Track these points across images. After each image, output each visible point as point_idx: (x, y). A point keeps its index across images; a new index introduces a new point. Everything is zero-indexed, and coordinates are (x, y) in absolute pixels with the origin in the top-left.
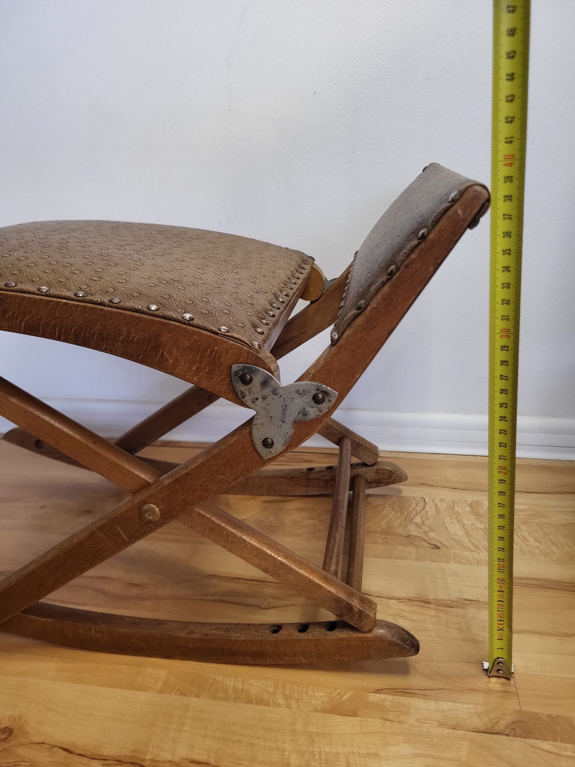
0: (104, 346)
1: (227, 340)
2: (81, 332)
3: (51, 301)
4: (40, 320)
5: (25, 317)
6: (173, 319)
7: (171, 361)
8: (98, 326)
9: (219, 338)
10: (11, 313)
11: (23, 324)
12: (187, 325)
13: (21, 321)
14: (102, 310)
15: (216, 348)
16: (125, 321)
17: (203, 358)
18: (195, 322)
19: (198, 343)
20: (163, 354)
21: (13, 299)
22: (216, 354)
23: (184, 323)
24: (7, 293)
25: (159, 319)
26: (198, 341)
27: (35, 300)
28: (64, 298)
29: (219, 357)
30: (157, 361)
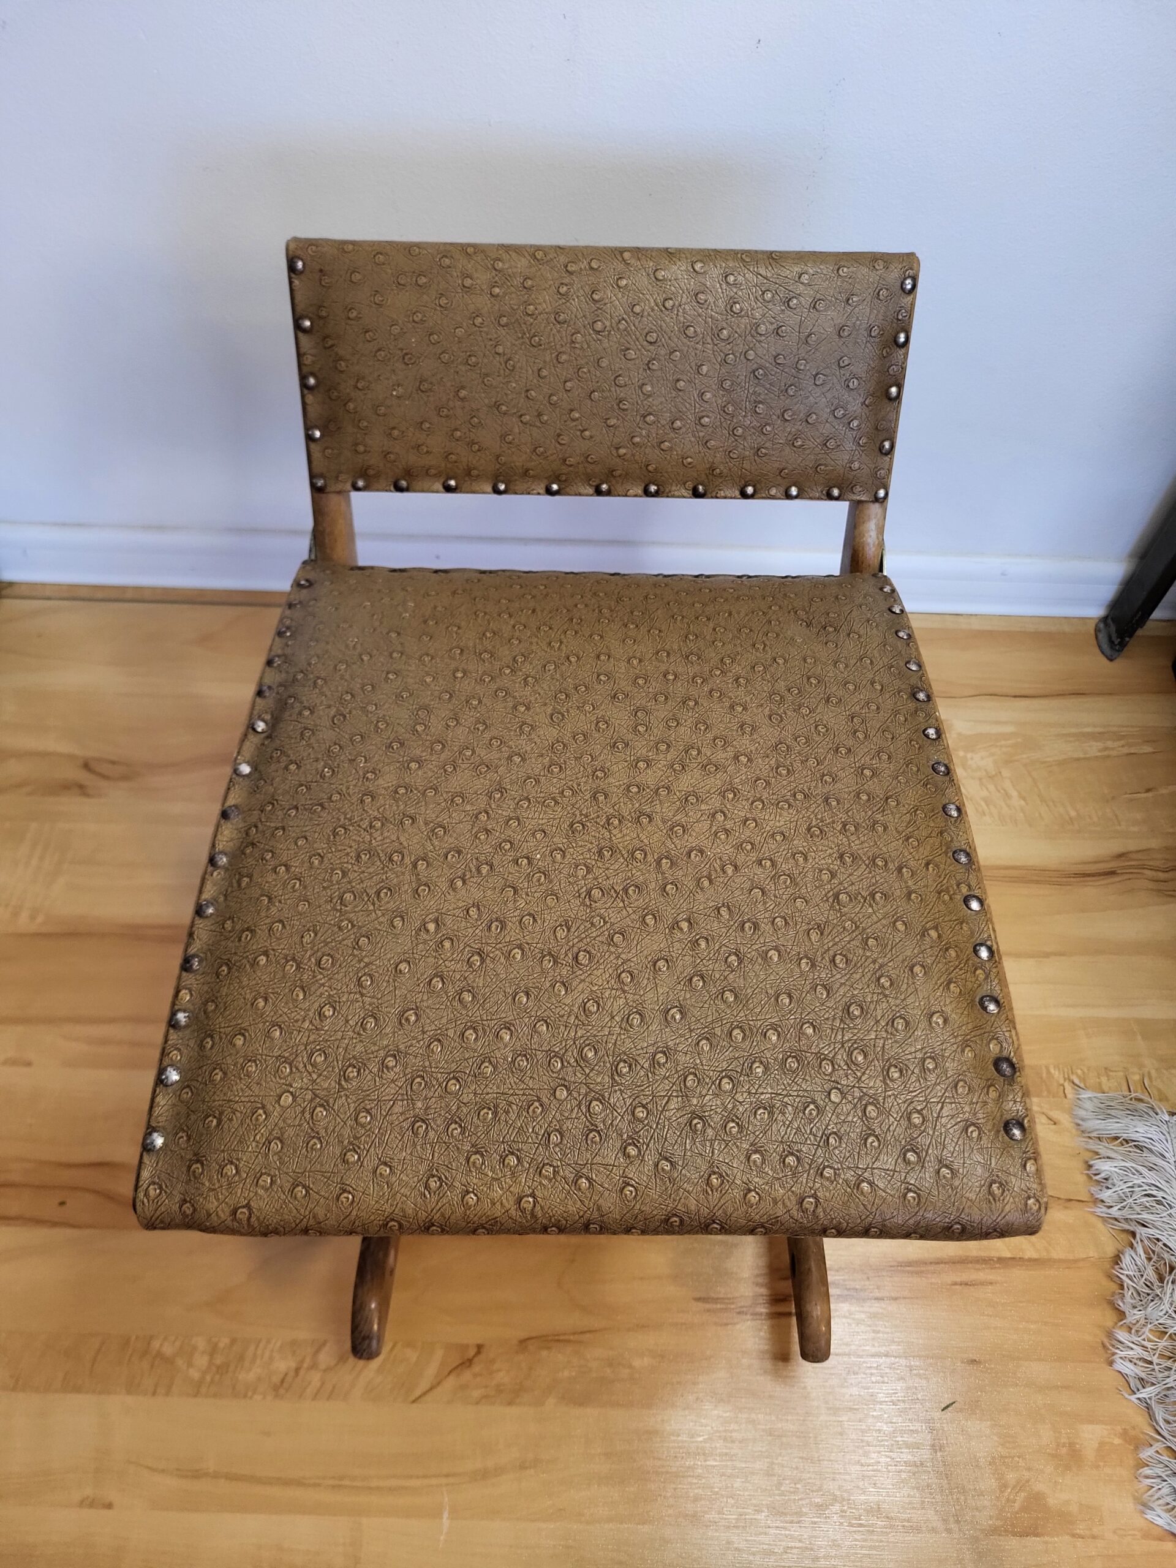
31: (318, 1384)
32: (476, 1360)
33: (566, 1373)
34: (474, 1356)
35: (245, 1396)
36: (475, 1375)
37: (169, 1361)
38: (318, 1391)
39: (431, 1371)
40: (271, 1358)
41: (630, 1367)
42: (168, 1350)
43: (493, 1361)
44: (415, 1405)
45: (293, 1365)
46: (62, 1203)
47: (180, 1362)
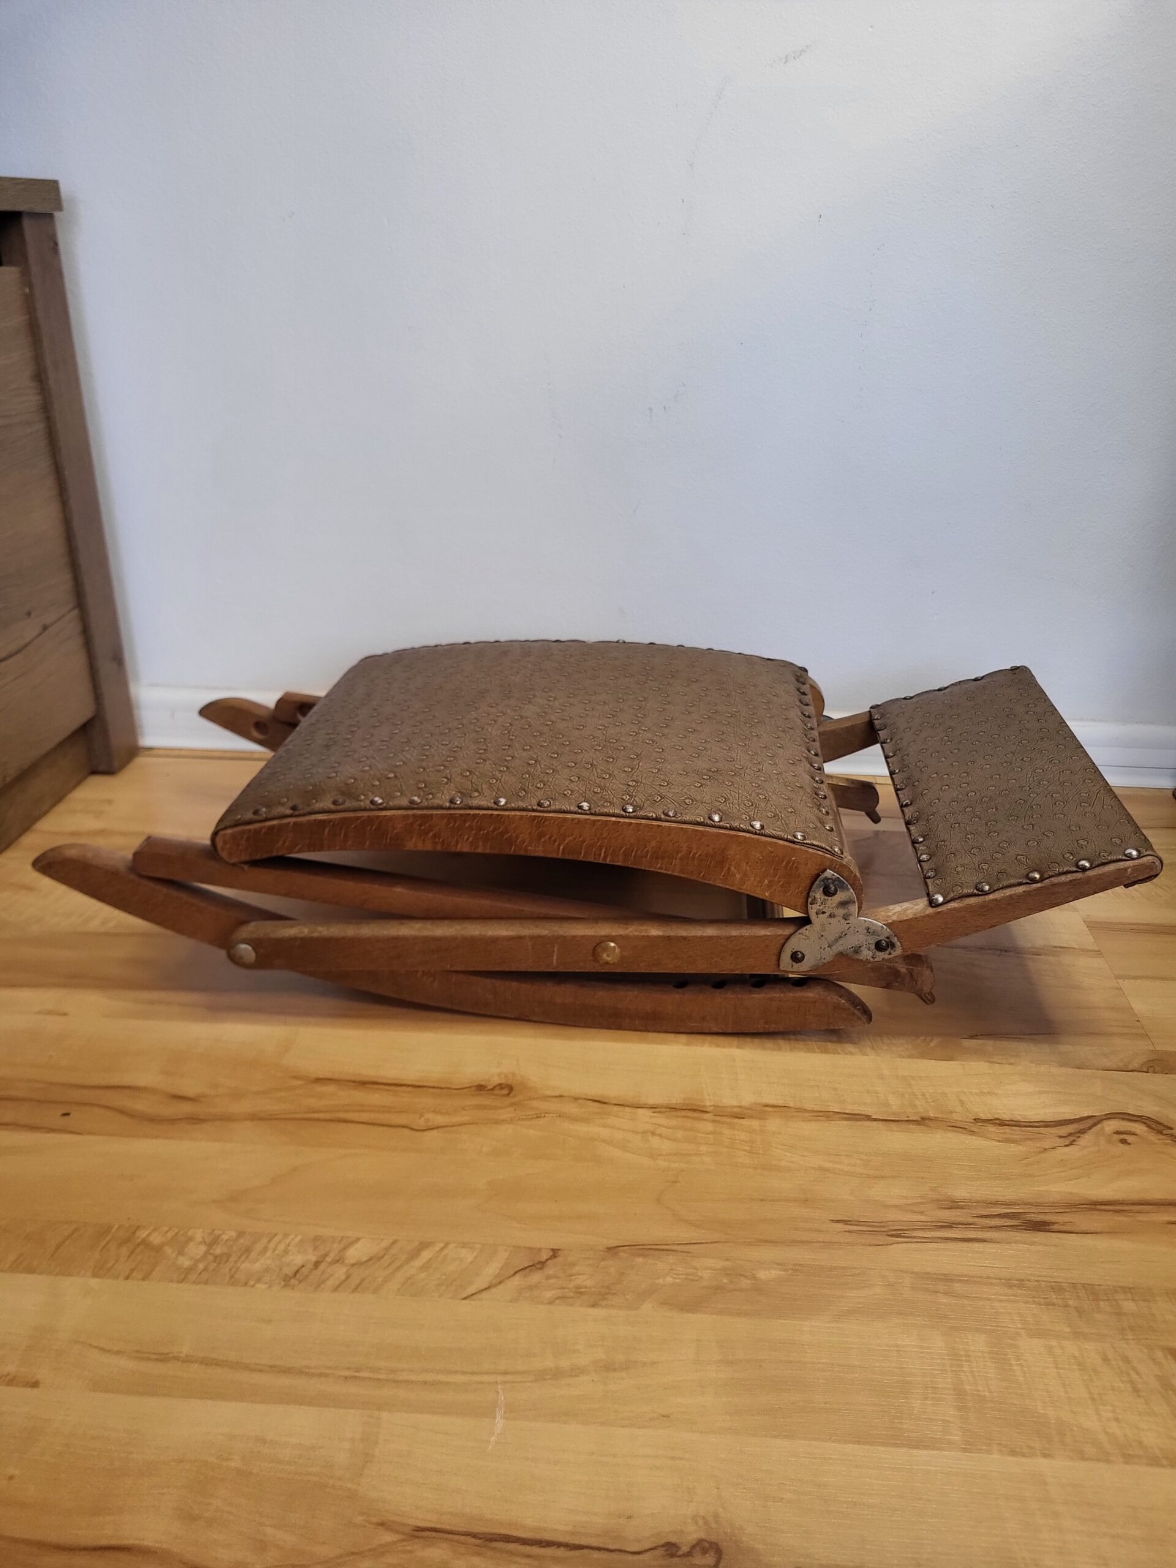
0: (659, 866)
1: (807, 849)
2: (632, 851)
3: (599, 820)
4: (583, 841)
5: (565, 840)
6: (742, 830)
7: (738, 876)
8: (653, 844)
9: (798, 847)
10: (548, 836)
11: (561, 848)
12: (759, 834)
13: (559, 845)
14: (659, 826)
15: (793, 859)
16: (686, 836)
17: (778, 869)
18: (767, 831)
19: (773, 855)
20: (729, 869)
21: (552, 821)
22: (793, 864)
23: (756, 834)
24: (545, 815)
25: (727, 832)
26: (772, 852)
27: (579, 821)
28: (613, 815)
29: (797, 868)
30: (721, 877)
31: (343, 1277)
32: (549, 1262)
33: (669, 1280)
34: (547, 1260)
35: (246, 1284)
36: (548, 1278)
37: (158, 1249)
38: (342, 1283)
39: (491, 1270)
40: (286, 1252)
41: (754, 1277)
42: (156, 1239)
43: (573, 1265)
44: (464, 1301)
45: (314, 1259)
46: (67, 1114)
47: (168, 1250)
